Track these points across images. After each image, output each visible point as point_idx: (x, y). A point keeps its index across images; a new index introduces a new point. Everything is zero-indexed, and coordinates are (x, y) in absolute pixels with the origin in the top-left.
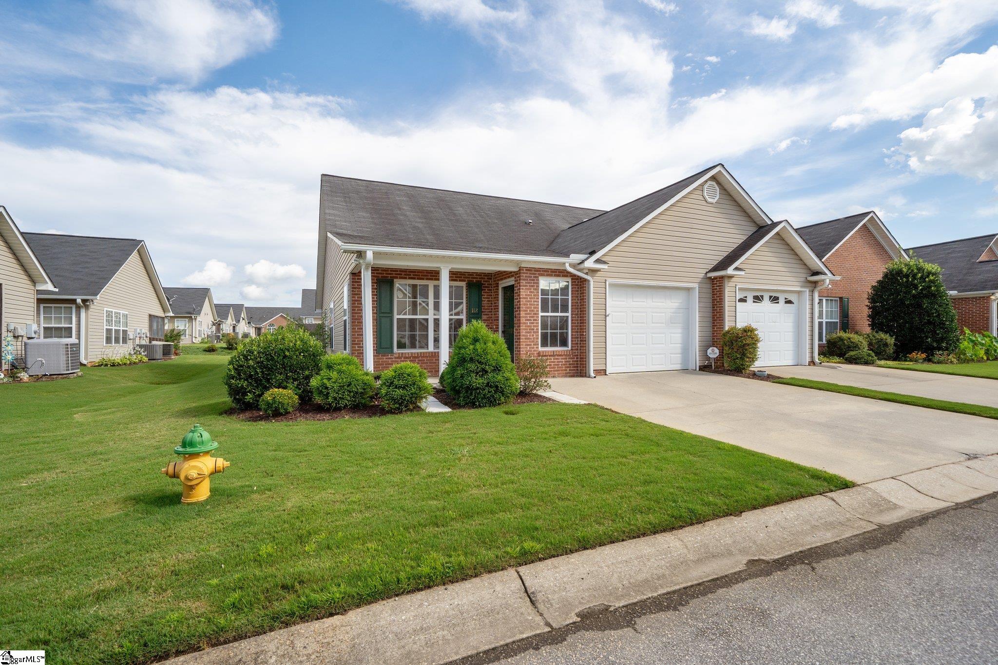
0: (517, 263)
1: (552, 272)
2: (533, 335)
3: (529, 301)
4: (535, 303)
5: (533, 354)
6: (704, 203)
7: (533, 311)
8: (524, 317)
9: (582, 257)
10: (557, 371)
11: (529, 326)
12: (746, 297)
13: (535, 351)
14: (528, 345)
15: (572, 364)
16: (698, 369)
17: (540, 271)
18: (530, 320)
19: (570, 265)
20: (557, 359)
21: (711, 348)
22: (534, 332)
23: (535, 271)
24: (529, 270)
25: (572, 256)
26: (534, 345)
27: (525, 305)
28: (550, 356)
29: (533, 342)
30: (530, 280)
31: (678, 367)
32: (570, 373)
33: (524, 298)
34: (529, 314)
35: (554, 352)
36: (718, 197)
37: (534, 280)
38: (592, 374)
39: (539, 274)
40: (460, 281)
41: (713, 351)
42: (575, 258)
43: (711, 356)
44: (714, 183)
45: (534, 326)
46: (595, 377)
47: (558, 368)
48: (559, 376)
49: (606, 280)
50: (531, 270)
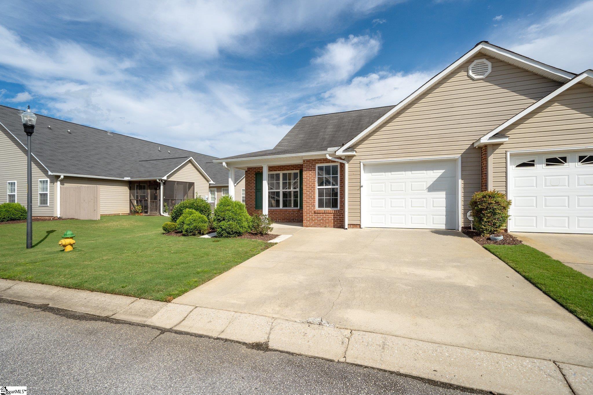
0: (302, 157)
1: (323, 160)
2: (311, 201)
3: (308, 180)
4: (313, 181)
5: (311, 212)
7: (311, 186)
8: (305, 190)
9: (336, 148)
10: (328, 223)
11: (309, 195)
13: (312, 210)
14: (308, 206)
15: (339, 219)
16: (460, 229)
17: (316, 161)
18: (310, 191)
19: (330, 155)
20: (328, 215)
21: (469, 212)
22: (312, 199)
23: (312, 161)
24: (308, 161)
25: (329, 149)
26: (312, 206)
27: (306, 182)
28: (322, 213)
29: (311, 204)
30: (309, 167)
31: (443, 227)
32: (337, 225)
33: (305, 178)
34: (308, 188)
35: (325, 211)
36: (490, 70)
37: (311, 167)
38: (346, 227)
39: (315, 163)
40: (295, 170)
43: (470, 219)
44: (484, 60)
45: (311, 195)
46: (346, 229)
47: (328, 221)
48: (328, 227)
49: (360, 162)
50: (310, 161)
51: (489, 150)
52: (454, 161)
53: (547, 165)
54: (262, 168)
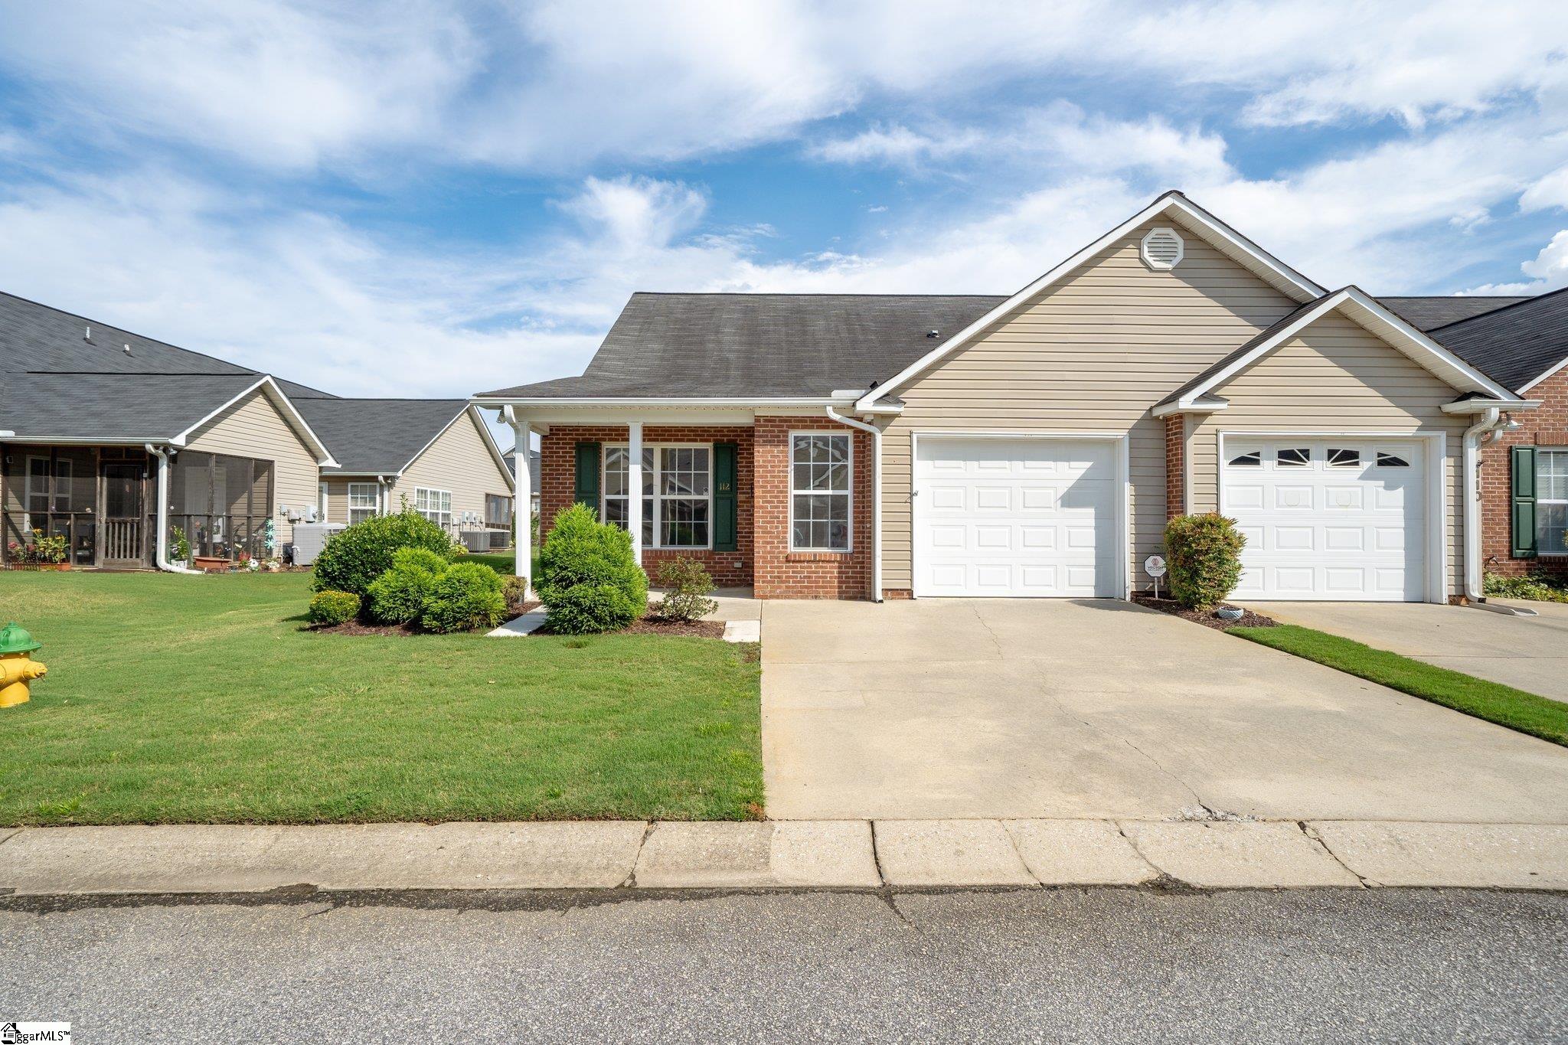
0: (751, 409)
1: (811, 421)
2: (777, 527)
3: (770, 472)
4: (781, 474)
5: (778, 558)
6: (1145, 272)
7: (777, 487)
8: (760, 497)
9: (854, 393)
10: (823, 587)
11: (770, 512)
12: (1257, 454)
13: (780, 552)
14: (768, 543)
15: (852, 577)
16: (1128, 598)
17: (790, 421)
18: (772, 502)
19: (836, 409)
20: (822, 567)
21: (1152, 558)
22: (778, 522)
23: (780, 421)
24: (770, 420)
25: (835, 393)
26: (778, 542)
27: (762, 477)
28: (808, 562)
29: (778, 537)
30: (771, 436)
31: (1090, 592)
32: (847, 592)
33: (760, 466)
34: (769, 492)
35: (815, 555)
36: (1180, 256)
37: (779, 436)
38: (879, 596)
39: (788, 427)
40: (701, 441)
41: (1155, 563)
42: (841, 396)
43: (1153, 573)
44: (1170, 231)
45: (778, 512)
46: (881, 601)
47: (823, 582)
48: (824, 597)
49: (911, 433)
50: (774, 421)
51: (1188, 424)
52: (1111, 443)
53: (1280, 463)
54: (628, 430)
